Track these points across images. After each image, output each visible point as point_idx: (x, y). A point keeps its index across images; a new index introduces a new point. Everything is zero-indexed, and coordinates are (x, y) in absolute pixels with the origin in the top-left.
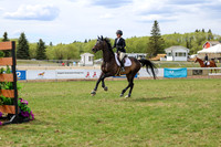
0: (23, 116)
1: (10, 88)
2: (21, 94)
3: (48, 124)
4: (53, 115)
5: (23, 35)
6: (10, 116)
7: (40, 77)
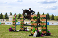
0: (48, 34)
1: (45, 27)
2: (48, 29)
3: (55, 36)
4: (56, 34)
5: (48, 13)
6: (45, 34)
7: (53, 24)
